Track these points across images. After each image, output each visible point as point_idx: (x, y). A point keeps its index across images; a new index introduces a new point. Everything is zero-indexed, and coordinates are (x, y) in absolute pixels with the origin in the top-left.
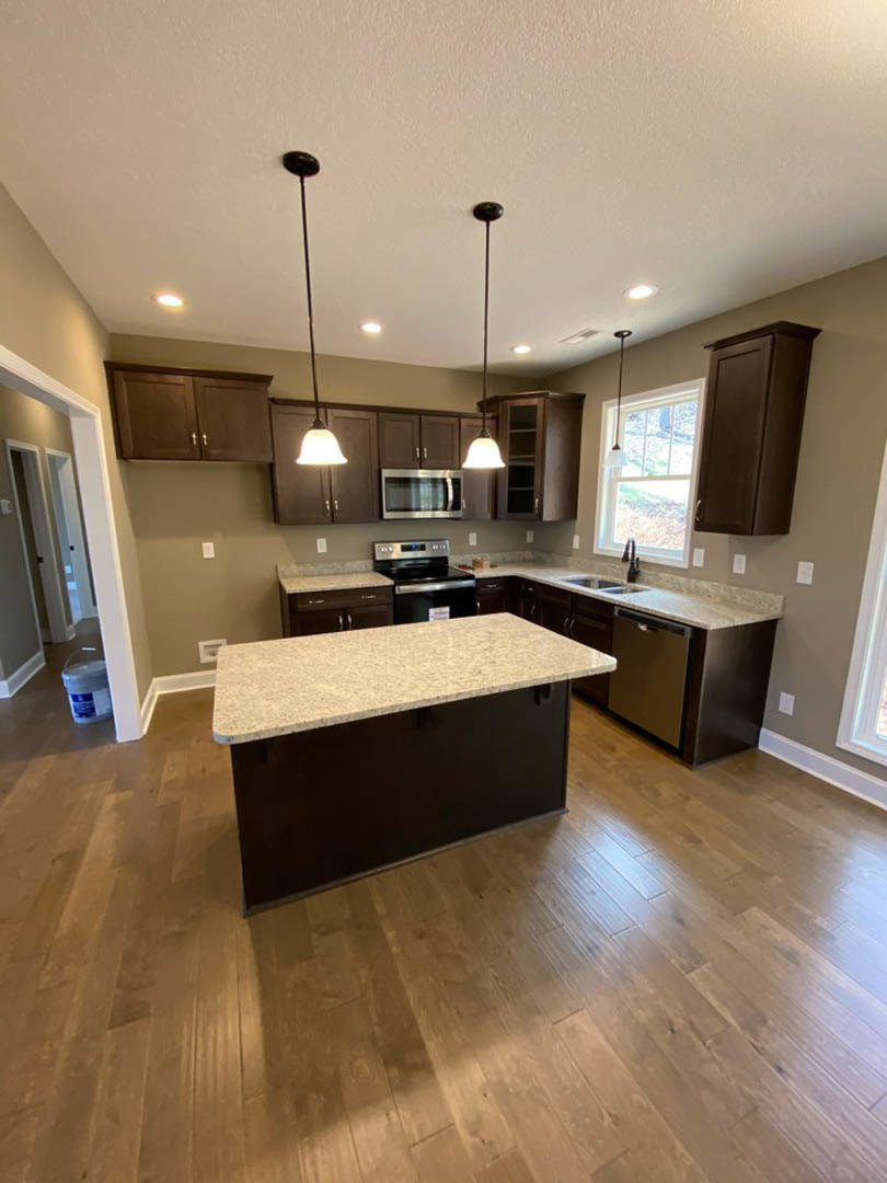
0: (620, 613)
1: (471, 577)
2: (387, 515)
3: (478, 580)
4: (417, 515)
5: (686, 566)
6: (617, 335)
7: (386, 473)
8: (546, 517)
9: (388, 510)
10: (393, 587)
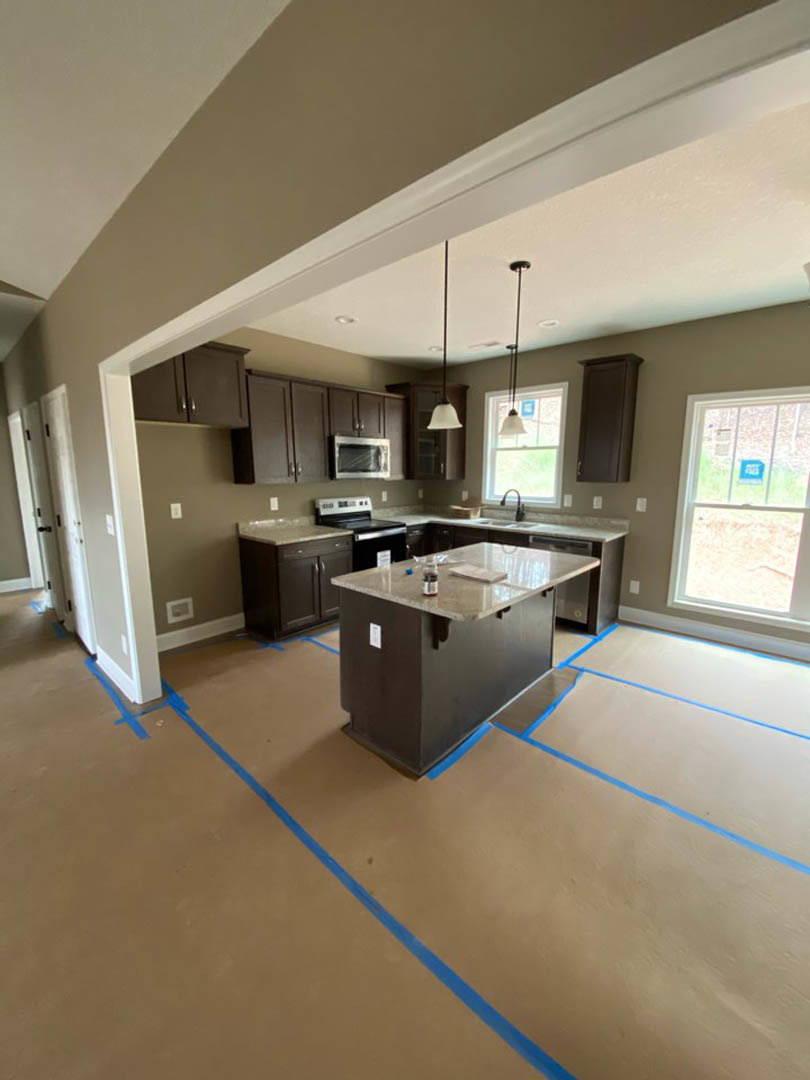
0: (534, 540)
1: (404, 525)
2: (339, 475)
3: (408, 527)
4: (373, 475)
5: (559, 507)
6: (508, 347)
7: (339, 440)
8: (448, 477)
9: (339, 471)
10: (353, 536)
